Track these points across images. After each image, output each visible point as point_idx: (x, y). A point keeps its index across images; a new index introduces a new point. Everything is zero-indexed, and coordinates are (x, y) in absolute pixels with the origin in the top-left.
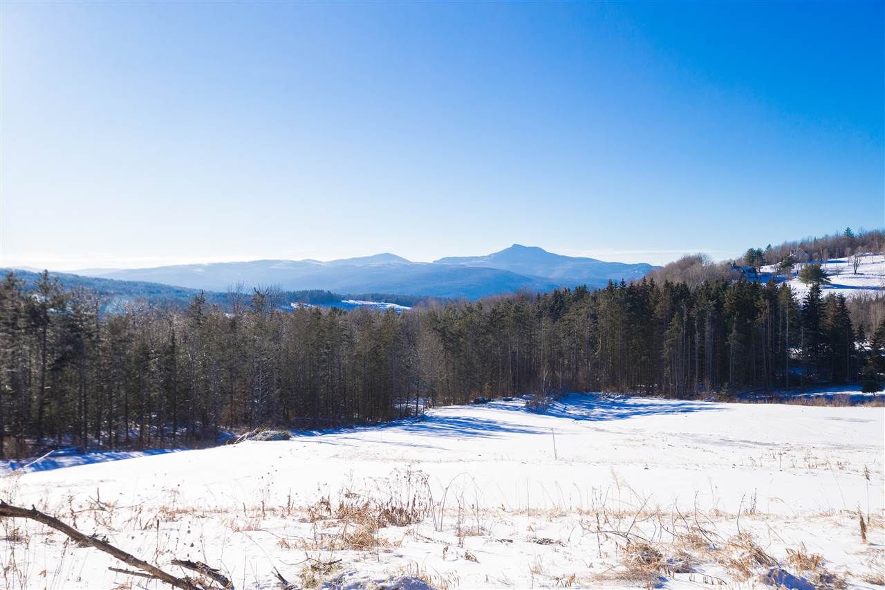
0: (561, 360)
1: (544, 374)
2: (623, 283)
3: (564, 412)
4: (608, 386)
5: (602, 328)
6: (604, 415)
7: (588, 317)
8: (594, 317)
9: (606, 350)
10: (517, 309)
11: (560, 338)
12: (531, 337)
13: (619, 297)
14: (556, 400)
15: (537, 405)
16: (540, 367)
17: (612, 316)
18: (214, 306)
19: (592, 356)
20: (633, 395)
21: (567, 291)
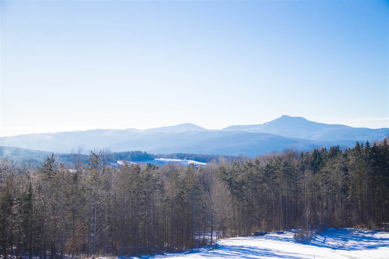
0: (320, 203)
1: (307, 213)
2: (368, 143)
3: (324, 243)
4: (358, 223)
5: (352, 178)
6: (356, 246)
7: (341, 170)
8: (346, 170)
9: (356, 195)
10: (286, 164)
11: (319, 186)
12: (296, 185)
13: (365, 154)
14: (317, 233)
15: (303, 237)
16: (304, 208)
17: (359, 169)
18: (61, 164)
19: (345, 200)
20: (379, 231)
21: (324, 150)
